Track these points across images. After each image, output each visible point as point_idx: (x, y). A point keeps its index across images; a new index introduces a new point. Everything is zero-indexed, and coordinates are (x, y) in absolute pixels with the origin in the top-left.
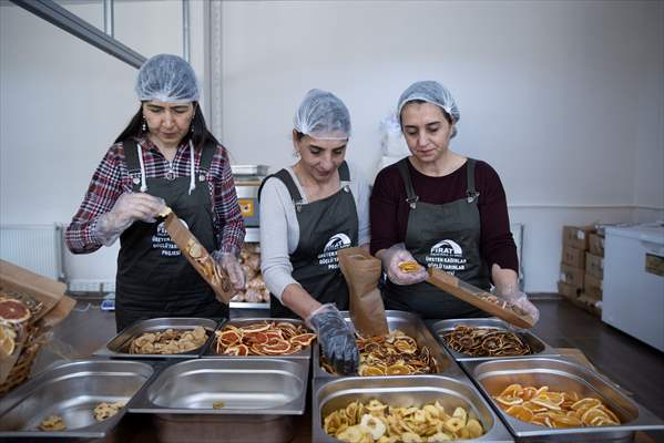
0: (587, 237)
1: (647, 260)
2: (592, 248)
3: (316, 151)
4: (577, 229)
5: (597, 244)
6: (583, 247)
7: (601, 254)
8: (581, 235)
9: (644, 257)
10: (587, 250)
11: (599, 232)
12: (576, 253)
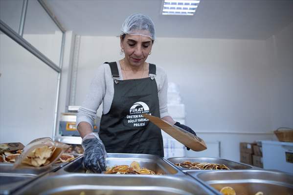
0: (252, 147)
1: (287, 156)
2: (255, 152)
3: (131, 43)
4: (246, 144)
5: (258, 150)
6: (251, 152)
7: (261, 155)
8: (249, 147)
9: (285, 154)
10: (253, 154)
11: (258, 144)
12: (248, 156)
